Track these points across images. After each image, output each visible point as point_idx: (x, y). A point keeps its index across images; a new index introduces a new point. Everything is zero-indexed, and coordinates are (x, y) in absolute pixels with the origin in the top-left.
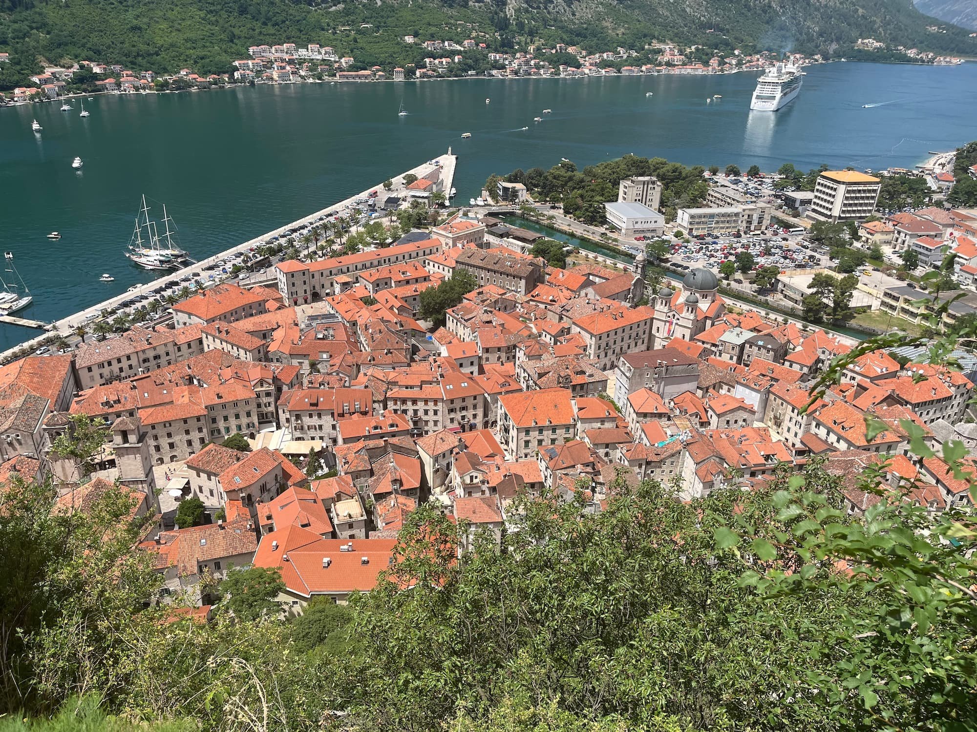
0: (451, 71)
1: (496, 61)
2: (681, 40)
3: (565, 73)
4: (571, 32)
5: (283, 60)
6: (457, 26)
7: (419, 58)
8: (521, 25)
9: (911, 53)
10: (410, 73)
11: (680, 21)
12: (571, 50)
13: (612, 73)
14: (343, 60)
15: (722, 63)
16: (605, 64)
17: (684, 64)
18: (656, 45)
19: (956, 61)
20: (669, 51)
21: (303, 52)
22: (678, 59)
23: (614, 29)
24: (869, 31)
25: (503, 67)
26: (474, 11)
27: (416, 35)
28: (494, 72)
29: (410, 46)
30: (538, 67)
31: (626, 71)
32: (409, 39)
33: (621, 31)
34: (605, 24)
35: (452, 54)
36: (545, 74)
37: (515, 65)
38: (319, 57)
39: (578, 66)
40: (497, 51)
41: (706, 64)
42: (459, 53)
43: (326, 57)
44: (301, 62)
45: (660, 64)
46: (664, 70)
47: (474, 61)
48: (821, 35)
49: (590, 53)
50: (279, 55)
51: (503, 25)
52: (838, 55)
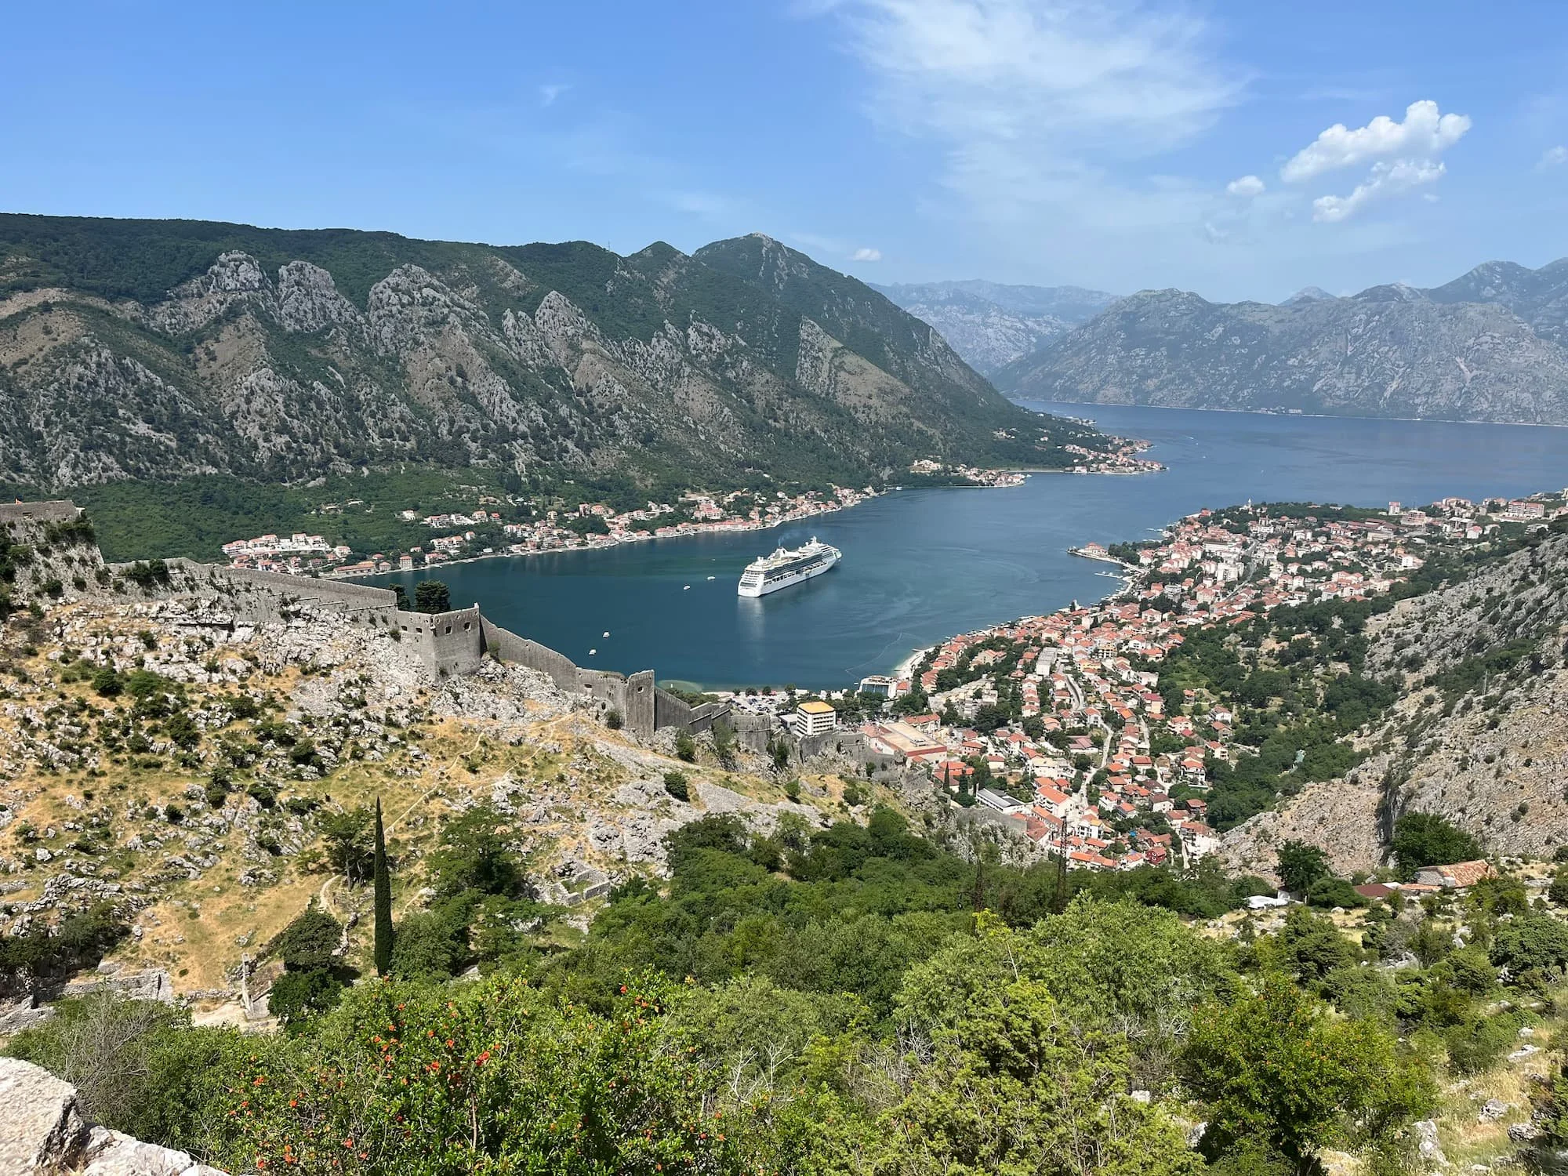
0: (463, 551)
1: (514, 535)
2: (716, 486)
3: (594, 542)
4: (593, 486)
5: (265, 556)
6: (461, 491)
7: (426, 538)
8: (535, 483)
9: (971, 474)
10: (418, 560)
11: (715, 463)
12: (597, 510)
13: (644, 536)
14: (337, 550)
15: (763, 514)
16: (636, 526)
17: (723, 520)
18: (693, 497)
19: (1018, 479)
20: (706, 504)
21: (285, 542)
22: (716, 513)
23: (642, 480)
24: (925, 448)
25: (522, 541)
26: (477, 470)
27: (416, 508)
28: (513, 548)
29: (412, 523)
30: (562, 537)
31: (660, 534)
32: (409, 515)
33: (650, 481)
34: (631, 473)
35: (460, 530)
36: (572, 545)
37: (536, 538)
38: (308, 548)
39: (606, 532)
40: (513, 522)
41: (746, 517)
42: (469, 528)
43: (316, 547)
44: (287, 556)
45: (696, 521)
46: (703, 528)
47: (491, 536)
48: (871, 459)
49: (619, 512)
50: (259, 549)
51: (514, 486)
52: (893, 481)
